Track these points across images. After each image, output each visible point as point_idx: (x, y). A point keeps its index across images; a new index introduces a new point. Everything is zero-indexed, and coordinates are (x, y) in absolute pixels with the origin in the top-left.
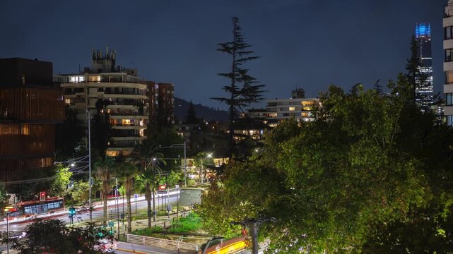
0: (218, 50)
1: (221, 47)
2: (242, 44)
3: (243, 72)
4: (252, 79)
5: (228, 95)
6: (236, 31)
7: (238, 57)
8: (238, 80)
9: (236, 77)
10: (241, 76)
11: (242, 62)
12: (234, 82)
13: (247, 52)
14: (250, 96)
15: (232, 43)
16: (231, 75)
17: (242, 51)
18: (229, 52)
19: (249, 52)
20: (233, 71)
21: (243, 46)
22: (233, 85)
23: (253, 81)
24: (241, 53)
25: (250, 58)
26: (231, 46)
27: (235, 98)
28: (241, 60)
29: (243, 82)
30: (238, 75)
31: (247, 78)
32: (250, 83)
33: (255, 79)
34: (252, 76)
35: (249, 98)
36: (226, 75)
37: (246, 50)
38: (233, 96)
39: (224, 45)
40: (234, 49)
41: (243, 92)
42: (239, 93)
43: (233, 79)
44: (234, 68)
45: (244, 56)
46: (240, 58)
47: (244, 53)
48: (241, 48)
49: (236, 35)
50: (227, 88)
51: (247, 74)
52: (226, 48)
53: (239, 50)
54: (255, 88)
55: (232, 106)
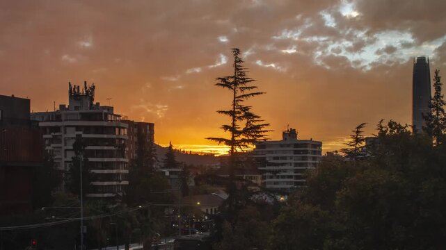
0: (217, 84)
1: (220, 81)
2: (244, 79)
3: (245, 109)
4: (256, 117)
5: (228, 135)
6: (238, 64)
7: (239, 93)
8: (239, 118)
9: (238, 115)
10: (243, 114)
11: (244, 99)
12: (234, 120)
13: (249, 88)
14: (253, 136)
15: (232, 77)
16: (232, 113)
17: (244, 86)
18: (230, 87)
19: (252, 88)
20: (234, 108)
21: (245, 81)
22: (234, 124)
23: (255, 119)
24: (242, 89)
25: (253, 94)
26: (231, 80)
27: (236, 139)
28: (243, 96)
29: (245, 121)
30: (239, 113)
31: (249, 116)
32: (253, 121)
33: (259, 117)
34: (256, 114)
35: (251, 138)
36: (226, 113)
37: (248, 85)
38: (233, 137)
39: (223, 80)
40: (236, 84)
41: (245, 131)
42: (239, 133)
43: (234, 117)
44: (234, 105)
45: (247, 92)
46: (242, 94)
47: (247, 88)
48: (243, 83)
49: (237, 69)
50: (226, 127)
51: (250, 111)
52: (225, 83)
53: (240, 86)
54: (258, 127)
55: (232, 148)
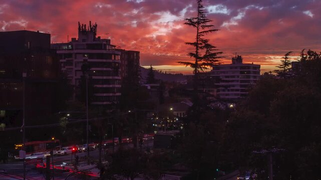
0: (185, 24)
1: (187, 21)
3: (205, 41)
4: (213, 47)
6: (201, 9)
7: (201, 30)
8: (201, 48)
9: (200, 46)
10: (203, 45)
12: (197, 49)
13: (208, 26)
14: (211, 61)
15: (196, 19)
16: (196, 44)
17: (204, 25)
18: (194, 26)
19: (210, 26)
20: (197, 41)
21: (205, 21)
22: (197, 52)
23: (212, 49)
24: (203, 27)
25: (210, 31)
26: (195, 20)
27: (199, 63)
28: (204, 32)
29: (205, 50)
30: (201, 44)
31: (208, 46)
32: (211, 50)
33: (214, 47)
34: (213, 45)
35: (209, 62)
36: (191, 44)
37: (208, 24)
38: (197, 61)
39: (190, 20)
40: (198, 23)
41: (205, 57)
42: (201, 59)
43: (197, 47)
44: (197, 38)
45: (206, 29)
46: (203, 30)
47: (206, 26)
48: (204, 22)
49: (199, 12)
50: (191, 54)
51: (209, 43)
52: (191, 22)
53: (202, 24)
54: (215, 54)
55: (196, 70)
